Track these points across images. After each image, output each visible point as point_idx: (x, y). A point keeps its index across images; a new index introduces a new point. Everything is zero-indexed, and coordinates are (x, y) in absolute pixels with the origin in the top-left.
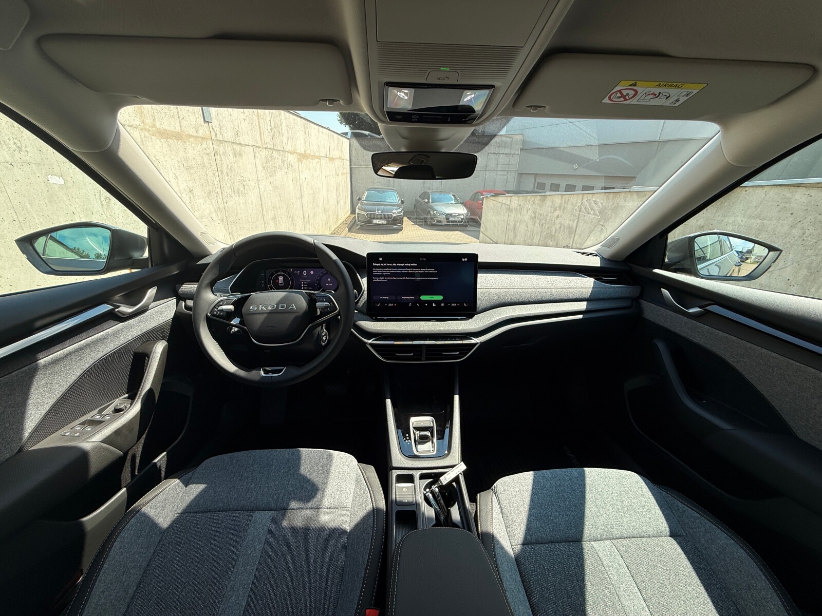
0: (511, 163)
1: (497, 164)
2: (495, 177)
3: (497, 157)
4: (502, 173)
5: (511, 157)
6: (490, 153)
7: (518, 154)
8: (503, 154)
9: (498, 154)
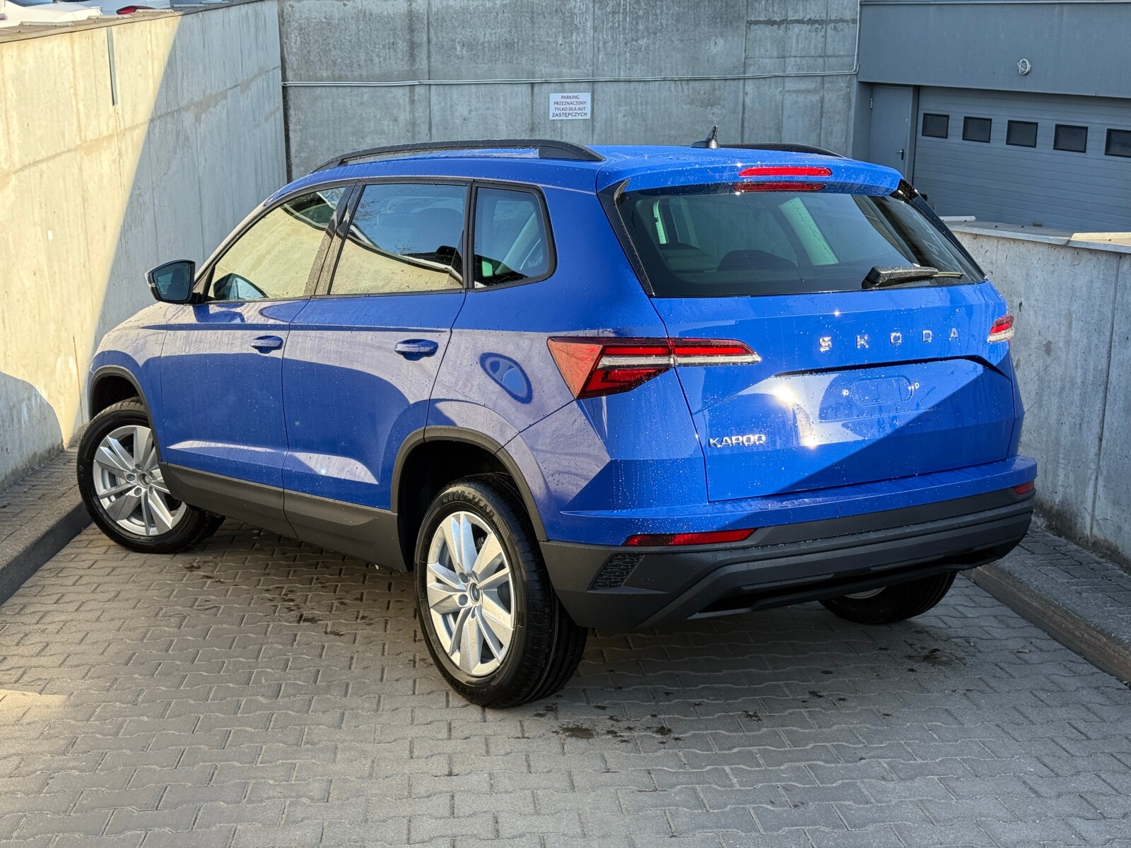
0: (830, 52)
1: (784, 57)
2: (779, 98)
3: (781, 32)
4: (803, 85)
5: (830, 32)
6: (757, 22)
7: (854, 21)
8: (798, 21)
9: (782, 22)
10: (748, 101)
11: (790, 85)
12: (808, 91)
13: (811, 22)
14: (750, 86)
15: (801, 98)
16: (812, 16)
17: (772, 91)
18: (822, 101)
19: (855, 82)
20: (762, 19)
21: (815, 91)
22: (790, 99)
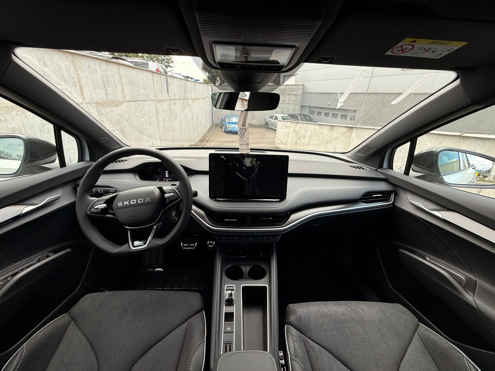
10: (284, 107)
11: (290, 105)
12: (293, 106)
13: (295, 95)
14: (284, 104)
15: (292, 107)
16: (295, 94)
17: (288, 105)
18: (295, 108)
19: (300, 105)
20: (287, 94)
21: (294, 106)
22: (290, 107)
